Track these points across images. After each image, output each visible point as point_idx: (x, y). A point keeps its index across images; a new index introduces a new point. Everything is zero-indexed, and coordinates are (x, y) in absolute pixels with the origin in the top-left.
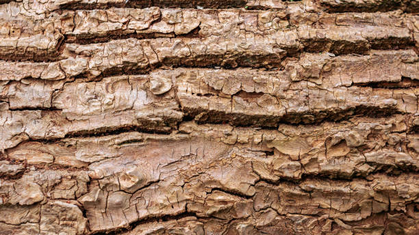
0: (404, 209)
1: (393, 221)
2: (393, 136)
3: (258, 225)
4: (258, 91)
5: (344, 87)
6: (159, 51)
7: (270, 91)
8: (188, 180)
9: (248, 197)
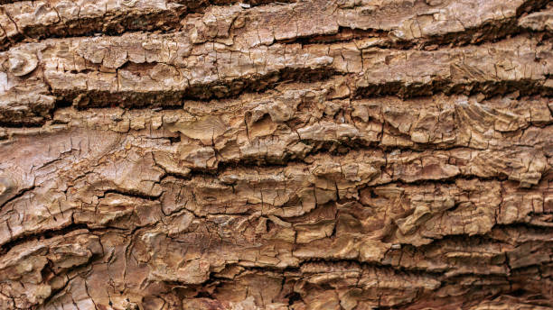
0: (356, 196)
1: (344, 212)
2: (331, 104)
3: (170, 232)
4: (150, 61)
5: (264, 47)
6: (18, 20)
7: (166, 60)
8: (71, 183)
9: (153, 198)
